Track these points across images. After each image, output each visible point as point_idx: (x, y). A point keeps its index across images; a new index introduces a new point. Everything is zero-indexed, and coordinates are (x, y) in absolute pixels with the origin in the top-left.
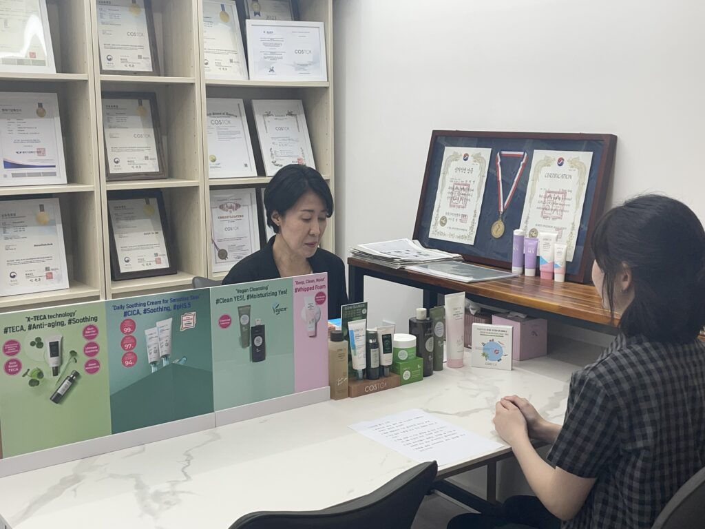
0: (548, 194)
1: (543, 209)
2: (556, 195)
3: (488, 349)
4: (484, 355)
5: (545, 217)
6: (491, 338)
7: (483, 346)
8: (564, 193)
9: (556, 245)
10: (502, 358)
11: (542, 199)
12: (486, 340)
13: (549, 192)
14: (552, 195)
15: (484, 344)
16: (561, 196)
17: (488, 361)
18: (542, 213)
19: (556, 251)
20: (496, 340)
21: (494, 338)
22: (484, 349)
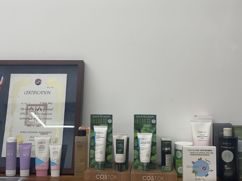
0: (29, 107)
1: (26, 119)
2: (38, 107)
3: (197, 167)
4: (194, 172)
5: (29, 125)
6: (199, 157)
7: (193, 165)
8: (45, 105)
9: (50, 146)
10: (209, 173)
11: (25, 111)
12: (195, 159)
13: (30, 105)
14: (34, 107)
15: (193, 163)
16: (42, 107)
17: (198, 177)
18: (26, 122)
19: (52, 151)
20: (204, 158)
21: (202, 157)
22: (194, 167)
